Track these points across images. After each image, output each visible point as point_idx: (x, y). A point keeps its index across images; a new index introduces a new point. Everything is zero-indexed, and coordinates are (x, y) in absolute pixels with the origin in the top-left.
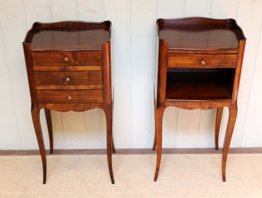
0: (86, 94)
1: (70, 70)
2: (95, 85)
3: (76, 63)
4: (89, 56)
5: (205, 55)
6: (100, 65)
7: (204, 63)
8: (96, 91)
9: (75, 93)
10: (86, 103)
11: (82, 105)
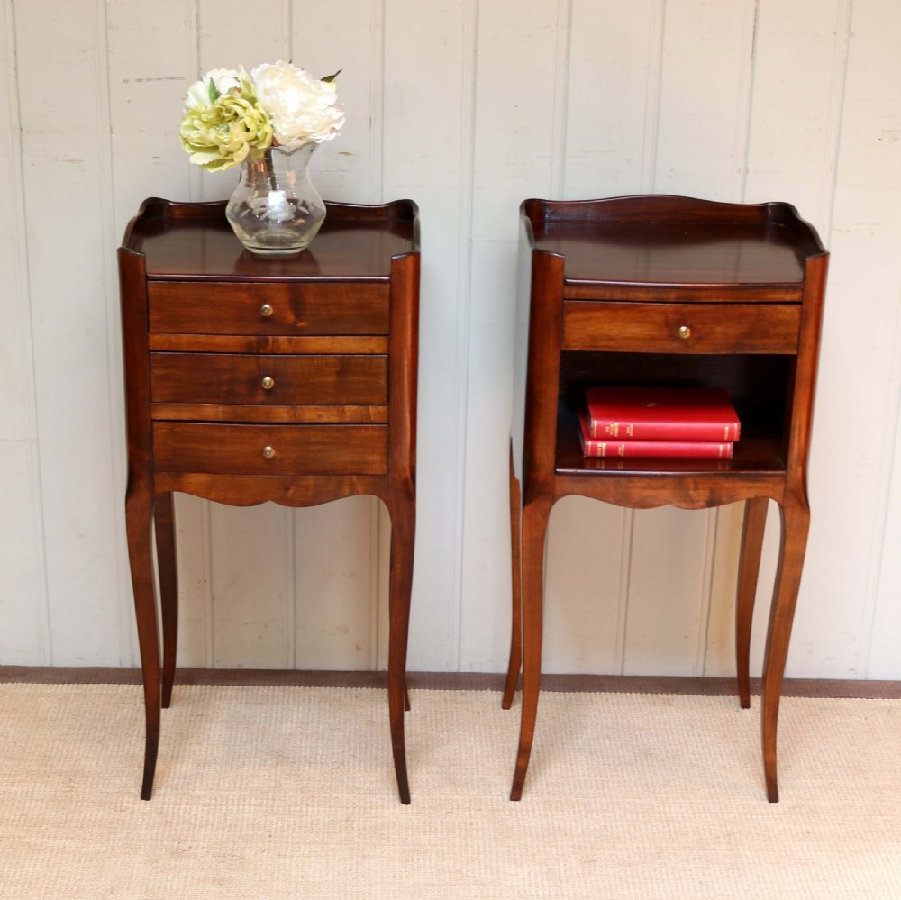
0: (327, 440)
1: (278, 349)
2: (361, 408)
3: (301, 324)
4: (346, 300)
5: (690, 307)
6: (383, 333)
7: (688, 335)
8: (363, 430)
9: (289, 435)
10: (324, 473)
11: (310, 481)
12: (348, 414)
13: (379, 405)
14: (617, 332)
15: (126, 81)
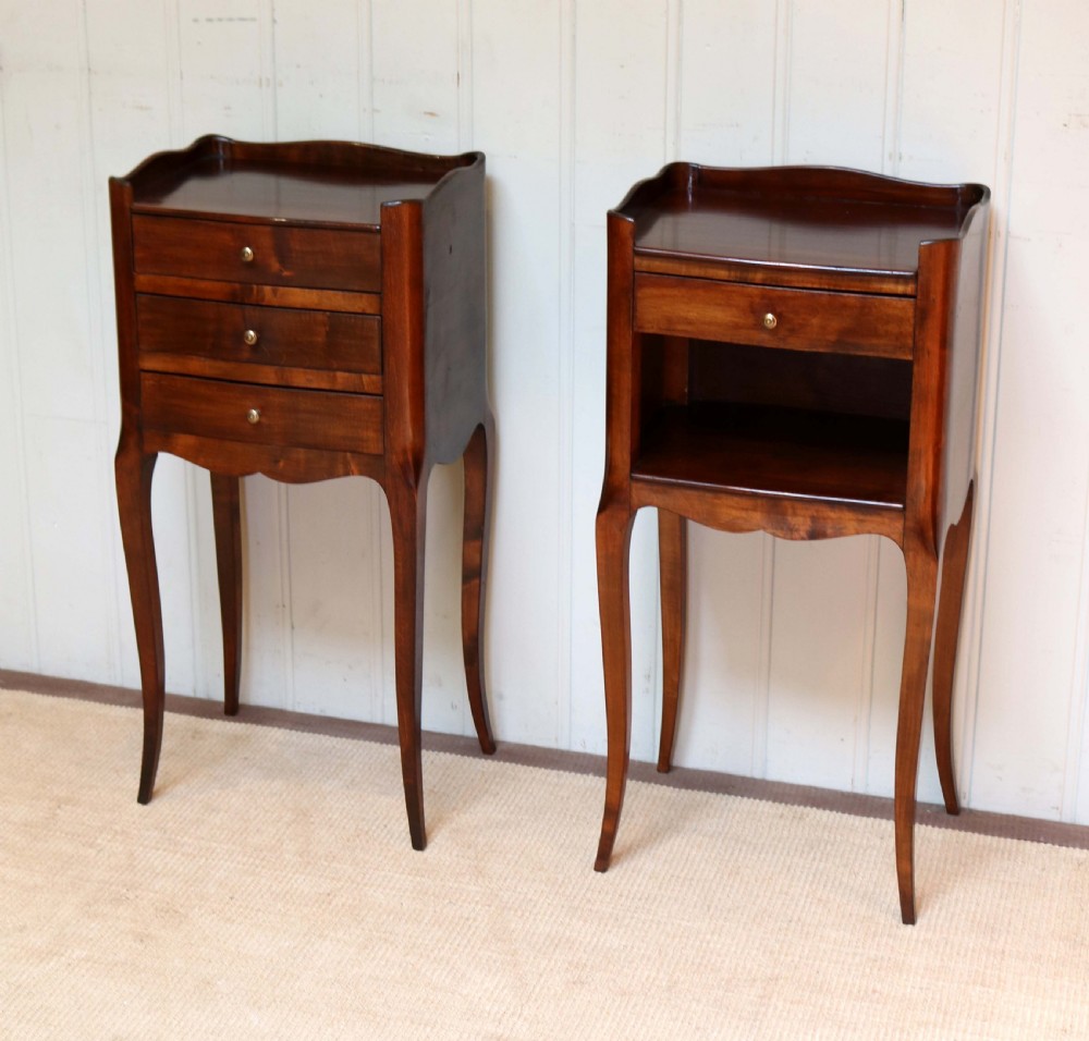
0: (317, 408)
1: (263, 299)
2: (353, 375)
8: (356, 401)
10: (316, 447)
11: (301, 454)
12: (340, 380)
13: (373, 373)
14: (695, 314)
15: (196, 20)
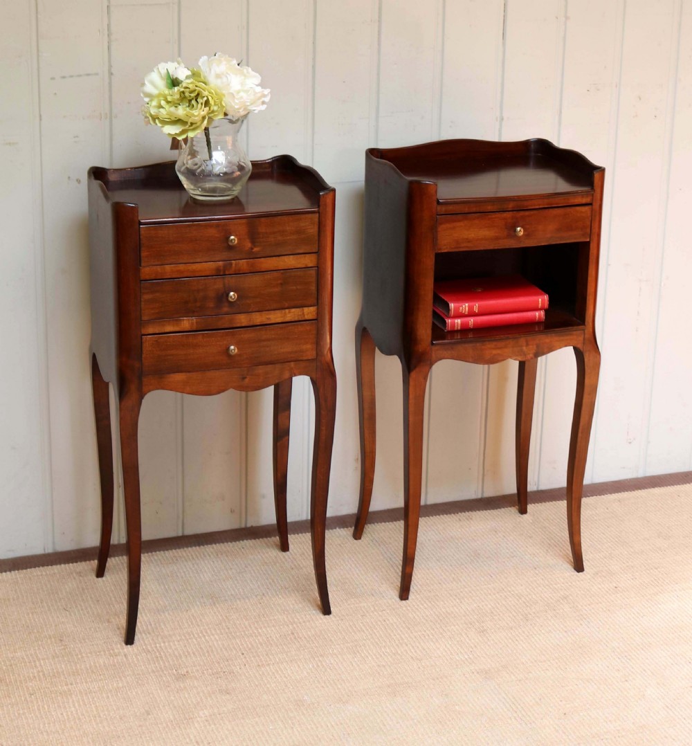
0: (274, 336)
1: (238, 270)
2: (298, 310)
3: (255, 250)
4: (288, 228)
5: (522, 213)
6: (314, 251)
7: (522, 233)
8: (299, 326)
9: (246, 335)
10: (271, 363)
11: (261, 370)
12: (289, 315)
13: (311, 306)
14: (473, 235)
15: (53, 79)
